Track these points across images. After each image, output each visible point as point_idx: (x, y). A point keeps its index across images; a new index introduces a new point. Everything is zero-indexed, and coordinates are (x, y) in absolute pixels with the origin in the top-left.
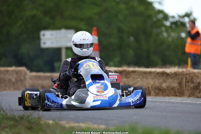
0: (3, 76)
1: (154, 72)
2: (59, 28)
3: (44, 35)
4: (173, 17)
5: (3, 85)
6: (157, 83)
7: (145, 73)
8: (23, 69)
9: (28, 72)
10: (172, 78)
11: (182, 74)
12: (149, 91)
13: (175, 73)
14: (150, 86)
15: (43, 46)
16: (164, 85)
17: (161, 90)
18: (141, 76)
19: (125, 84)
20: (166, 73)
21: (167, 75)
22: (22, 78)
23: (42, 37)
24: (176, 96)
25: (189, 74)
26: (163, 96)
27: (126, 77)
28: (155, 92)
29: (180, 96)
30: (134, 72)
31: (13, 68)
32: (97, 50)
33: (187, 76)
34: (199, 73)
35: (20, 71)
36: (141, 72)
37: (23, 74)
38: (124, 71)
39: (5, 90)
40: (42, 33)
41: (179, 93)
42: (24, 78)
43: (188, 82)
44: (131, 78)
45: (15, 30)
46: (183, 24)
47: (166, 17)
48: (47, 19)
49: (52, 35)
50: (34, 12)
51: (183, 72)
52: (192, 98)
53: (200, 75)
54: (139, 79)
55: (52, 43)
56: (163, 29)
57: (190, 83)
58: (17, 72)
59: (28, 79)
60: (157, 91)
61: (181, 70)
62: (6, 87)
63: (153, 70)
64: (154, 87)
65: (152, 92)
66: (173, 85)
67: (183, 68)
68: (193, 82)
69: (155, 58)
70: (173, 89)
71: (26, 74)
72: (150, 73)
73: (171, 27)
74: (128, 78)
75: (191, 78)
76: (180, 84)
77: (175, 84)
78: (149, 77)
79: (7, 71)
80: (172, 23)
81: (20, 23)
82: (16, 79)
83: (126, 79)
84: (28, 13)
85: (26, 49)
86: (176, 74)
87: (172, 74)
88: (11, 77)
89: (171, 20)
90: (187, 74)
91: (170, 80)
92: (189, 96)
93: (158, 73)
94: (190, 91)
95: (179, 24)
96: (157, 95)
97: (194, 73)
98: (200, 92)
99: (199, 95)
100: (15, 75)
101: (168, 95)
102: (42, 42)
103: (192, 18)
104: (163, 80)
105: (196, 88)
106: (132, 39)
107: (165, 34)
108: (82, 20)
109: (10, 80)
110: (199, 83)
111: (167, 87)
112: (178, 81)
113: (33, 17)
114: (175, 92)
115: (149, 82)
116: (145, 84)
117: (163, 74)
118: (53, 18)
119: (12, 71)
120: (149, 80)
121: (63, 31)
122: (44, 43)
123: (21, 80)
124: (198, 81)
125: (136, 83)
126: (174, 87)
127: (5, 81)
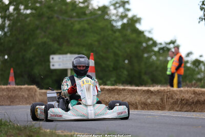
0: (17, 93)
1: (141, 90)
2: (66, 53)
3: (53, 58)
4: (161, 44)
5: (17, 100)
6: (143, 99)
7: (133, 91)
8: (34, 87)
9: (38, 89)
10: (155, 95)
11: (164, 91)
12: (136, 105)
13: (158, 90)
14: (137, 102)
15: (52, 67)
16: (149, 101)
17: (146, 105)
18: (130, 94)
19: (117, 99)
20: (150, 90)
21: (152, 92)
22: (33, 95)
23: (51, 60)
24: (159, 110)
25: (170, 91)
26: (148, 109)
27: (118, 94)
28: (141, 107)
29: (162, 110)
30: (124, 90)
31: (26, 86)
32: (93, 72)
33: (168, 93)
34: (177, 91)
35: (31, 89)
36: (130, 90)
37: (34, 91)
38: (116, 89)
39: (19, 104)
40: (51, 57)
41: (161, 107)
42: (35, 94)
43: (169, 98)
44: (122, 95)
45: (29, 55)
46: (169, 50)
47: (155, 44)
48: (56, 45)
49: (59, 58)
50: (45, 40)
51: (164, 90)
52: (172, 112)
53: (178, 93)
54: (128, 96)
55: (60, 65)
56: (152, 53)
57: (170, 99)
58: (29, 90)
59: (38, 95)
60: (143, 106)
61: (162, 88)
62: (20, 102)
63: (140, 88)
64: (140, 102)
65: (139, 107)
66: (156, 100)
67: (164, 87)
68: (172, 98)
69: (145, 78)
70: (156, 104)
71: (36, 91)
72: (137, 90)
73: (159, 52)
74: (119, 95)
75: (171, 95)
76: (162, 100)
77: (158, 100)
78: (136, 94)
79: (21, 89)
80: (160, 49)
81: (33, 48)
82: (28, 95)
83: (117, 96)
84: (40, 41)
85: (37, 70)
86: (158, 92)
87: (155, 92)
88: (24, 94)
89: (159, 46)
90: (168, 92)
91: (154, 97)
92: (170, 110)
93: (144, 91)
94: (170, 106)
95: (165, 49)
96: (143, 109)
97: (173, 91)
98: (178, 107)
99: (178, 109)
100: (27, 92)
101: (152, 109)
102: (51, 64)
103: (176, 44)
104: (148, 96)
105: (175, 103)
106: (126, 62)
107: (154, 58)
108: (84, 46)
109: (23, 96)
110: (177, 99)
111: (151, 102)
112: (160, 98)
113: (45, 43)
114: (158, 107)
115: (136, 98)
116: (133, 100)
117: (148, 91)
118: (60, 44)
119: (25, 88)
120: (137, 96)
121: (69, 55)
122: (53, 65)
123: (32, 96)
124: (177, 97)
125: (126, 99)
126: (157, 103)
127: (19, 96)
